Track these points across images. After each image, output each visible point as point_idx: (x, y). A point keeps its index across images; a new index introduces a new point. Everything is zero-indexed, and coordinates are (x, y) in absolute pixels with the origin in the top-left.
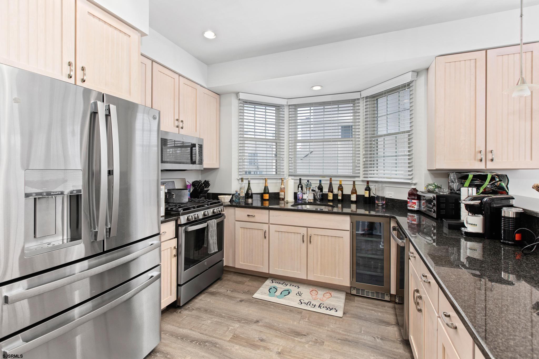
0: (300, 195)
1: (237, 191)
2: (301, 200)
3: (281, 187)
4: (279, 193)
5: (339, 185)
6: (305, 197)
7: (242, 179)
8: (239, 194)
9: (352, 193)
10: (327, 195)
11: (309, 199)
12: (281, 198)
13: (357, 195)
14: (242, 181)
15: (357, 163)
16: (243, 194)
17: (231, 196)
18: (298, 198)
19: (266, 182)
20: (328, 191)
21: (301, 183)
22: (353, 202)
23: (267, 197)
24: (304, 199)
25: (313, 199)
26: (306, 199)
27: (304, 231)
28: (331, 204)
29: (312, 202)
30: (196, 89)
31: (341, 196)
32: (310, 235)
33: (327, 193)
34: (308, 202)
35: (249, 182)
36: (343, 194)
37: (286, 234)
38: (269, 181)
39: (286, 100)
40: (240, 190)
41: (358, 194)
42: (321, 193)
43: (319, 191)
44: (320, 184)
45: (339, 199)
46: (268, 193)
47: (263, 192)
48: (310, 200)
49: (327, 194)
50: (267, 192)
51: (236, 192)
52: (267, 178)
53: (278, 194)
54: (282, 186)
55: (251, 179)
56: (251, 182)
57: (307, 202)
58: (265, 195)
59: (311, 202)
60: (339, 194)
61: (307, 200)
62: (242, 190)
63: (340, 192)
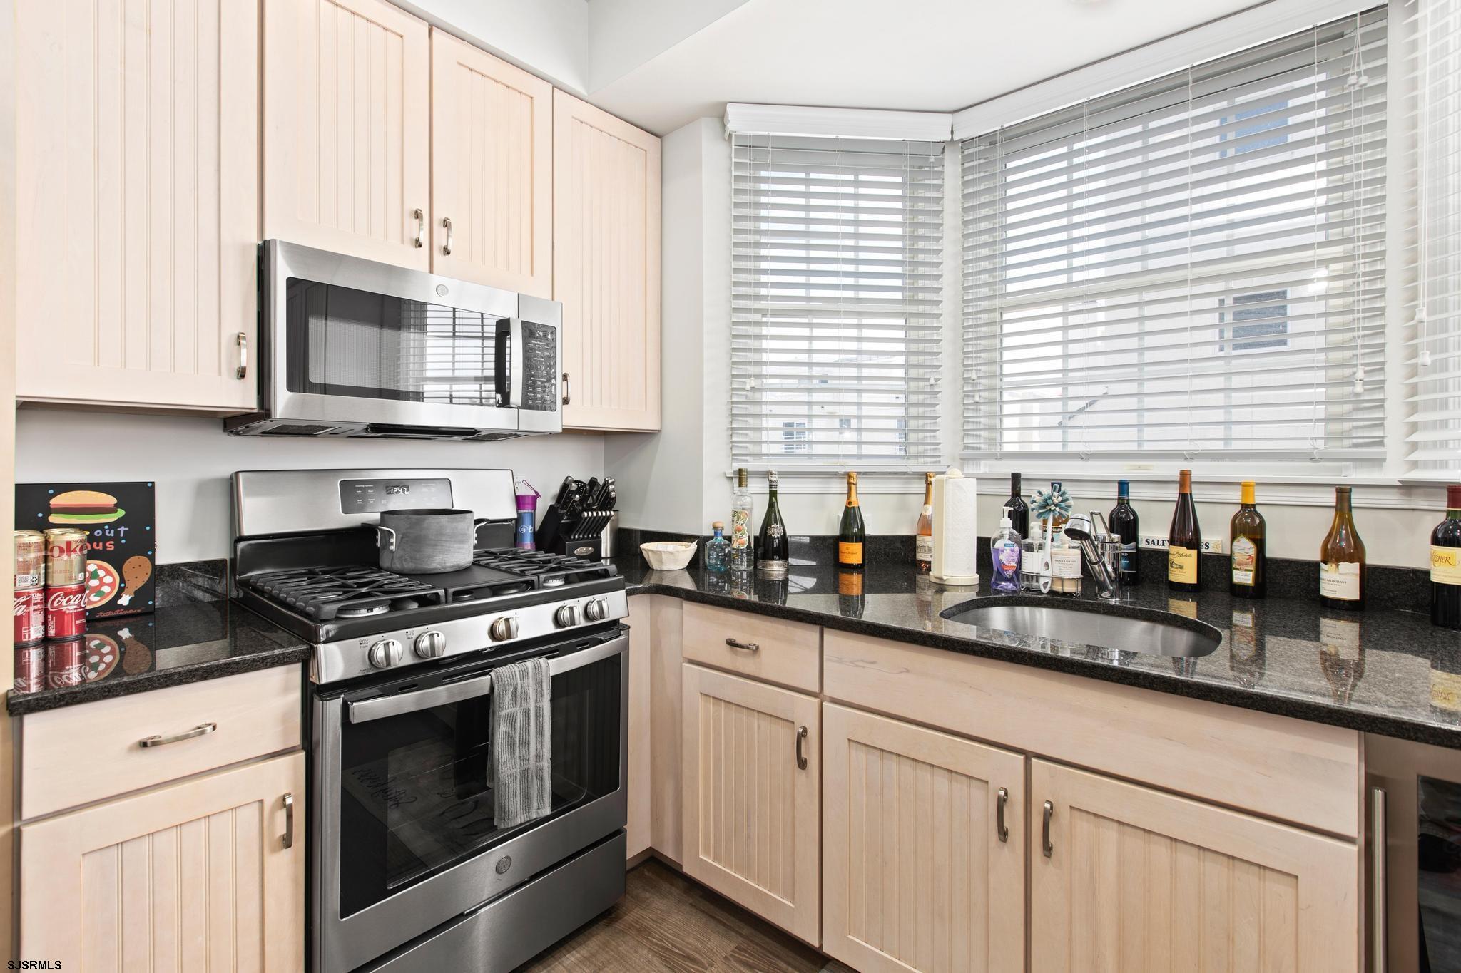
0: (1005, 553)
1: (719, 525)
2: (1010, 580)
3: (924, 513)
4: (915, 536)
5: (1238, 508)
6: (1032, 563)
7: (741, 477)
8: (729, 539)
9: (1333, 554)
10: (1161, 559)
11: (1053, 579)
12: (921, 561)
13: (1363, 568)
14: (740, 485)
15: (1365, 383)
16: (743, 541)
17: (694, 546)
18: (995, 569)
19: (850, 489)
20: (1166, 536)
21: (1019, 495)
22: (1337, 608)
23: (853, 553)
24: (1029, 577)
25: (1079, 575)
26: (1038, 578)
27: (1007, 771)
28: (1187, 609)
29: (1071, 594)
30: (532, 98)
31: (1252, 568)
32: (1048, 806)
33: (1166, 547)
34: (1051, 592)
35: (771, 486)
36: (1268, 555)
37: (907, 768)
38: (862, 486)
39: (948, 119)
40: (733, 521)
41: (1370, 560)
42: (1127, 548)
43: (1116, 537)
44: (1123, 502)
45: (1243, 588)
46: (861, 538)
47: (835, 531)
48: (1060, 583)
49: (1166, 553)
50: (856, 535)
51: (715, 528)
52: (859, 473)
53: (909, 543)
54: (925, 510)
55: (780, 473)
56: (779, 490)
57: (1045, 591)
58: (844, 546)
59: (1064, 594)
60: (1237, 558)
61: (1042, 581)
62: (740, 522)
63: (1245, 549)
